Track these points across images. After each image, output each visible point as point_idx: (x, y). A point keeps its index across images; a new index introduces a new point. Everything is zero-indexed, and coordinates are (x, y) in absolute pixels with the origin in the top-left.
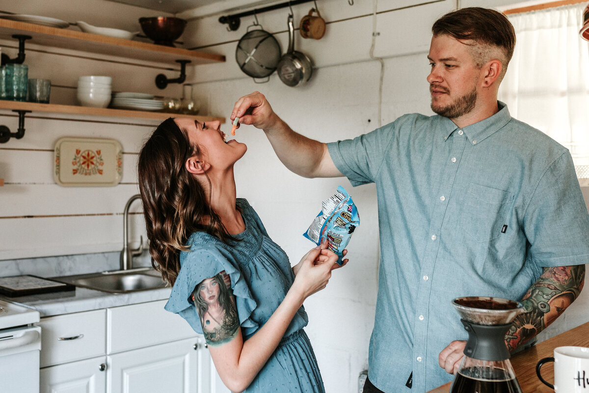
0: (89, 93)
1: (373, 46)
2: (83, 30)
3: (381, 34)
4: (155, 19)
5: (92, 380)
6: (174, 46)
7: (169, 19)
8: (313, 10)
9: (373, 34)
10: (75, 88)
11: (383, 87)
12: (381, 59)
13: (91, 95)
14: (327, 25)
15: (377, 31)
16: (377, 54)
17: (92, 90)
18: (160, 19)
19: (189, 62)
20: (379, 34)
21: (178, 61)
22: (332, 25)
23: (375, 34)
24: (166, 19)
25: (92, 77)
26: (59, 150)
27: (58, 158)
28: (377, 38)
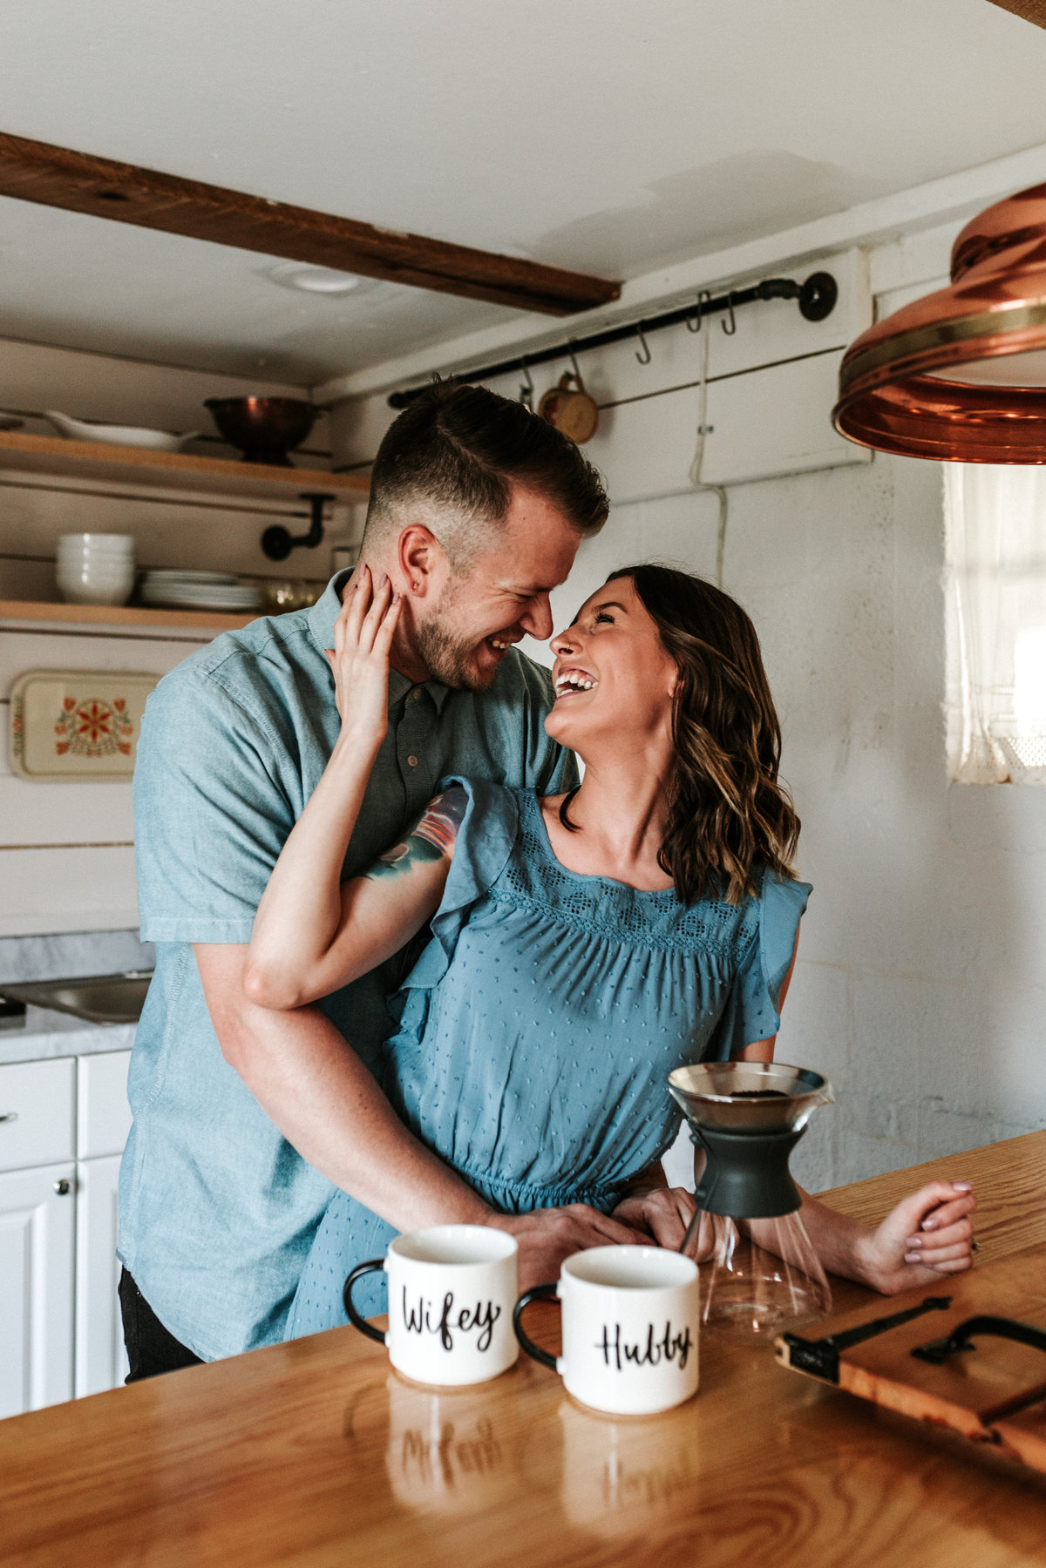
0: (82, 572)
1: (699, 456)
2: (63, 433)
3: (716, 429)
4: (240, 403)
5: (40, 1215)
6: (289, 464)
7: (275, 402)
8: (567, 377)
9: (700, 430)
10: (51, 560)
11: (726, 551)
12: (721, 489)
13: (85, 578)
14: (602, 412)
15: (709, 423)
16: (707, 478)
17: (86, 567)
18: (252, 401)
19: (330, 498)
20: (711, 429)
21: (304, 497)
22: (620, 409)
23: (703, 429)
24: (266, 404)
25: (87, 538)
26: (21, 702)
27: (20, 719)
28: (710, 439)
